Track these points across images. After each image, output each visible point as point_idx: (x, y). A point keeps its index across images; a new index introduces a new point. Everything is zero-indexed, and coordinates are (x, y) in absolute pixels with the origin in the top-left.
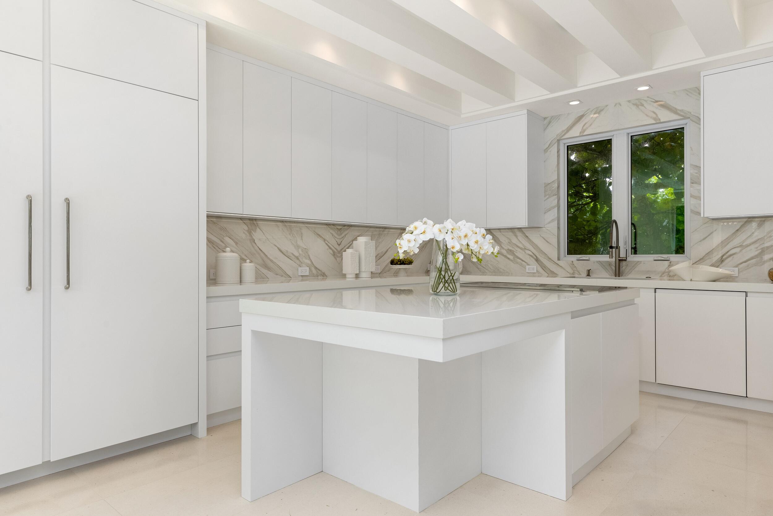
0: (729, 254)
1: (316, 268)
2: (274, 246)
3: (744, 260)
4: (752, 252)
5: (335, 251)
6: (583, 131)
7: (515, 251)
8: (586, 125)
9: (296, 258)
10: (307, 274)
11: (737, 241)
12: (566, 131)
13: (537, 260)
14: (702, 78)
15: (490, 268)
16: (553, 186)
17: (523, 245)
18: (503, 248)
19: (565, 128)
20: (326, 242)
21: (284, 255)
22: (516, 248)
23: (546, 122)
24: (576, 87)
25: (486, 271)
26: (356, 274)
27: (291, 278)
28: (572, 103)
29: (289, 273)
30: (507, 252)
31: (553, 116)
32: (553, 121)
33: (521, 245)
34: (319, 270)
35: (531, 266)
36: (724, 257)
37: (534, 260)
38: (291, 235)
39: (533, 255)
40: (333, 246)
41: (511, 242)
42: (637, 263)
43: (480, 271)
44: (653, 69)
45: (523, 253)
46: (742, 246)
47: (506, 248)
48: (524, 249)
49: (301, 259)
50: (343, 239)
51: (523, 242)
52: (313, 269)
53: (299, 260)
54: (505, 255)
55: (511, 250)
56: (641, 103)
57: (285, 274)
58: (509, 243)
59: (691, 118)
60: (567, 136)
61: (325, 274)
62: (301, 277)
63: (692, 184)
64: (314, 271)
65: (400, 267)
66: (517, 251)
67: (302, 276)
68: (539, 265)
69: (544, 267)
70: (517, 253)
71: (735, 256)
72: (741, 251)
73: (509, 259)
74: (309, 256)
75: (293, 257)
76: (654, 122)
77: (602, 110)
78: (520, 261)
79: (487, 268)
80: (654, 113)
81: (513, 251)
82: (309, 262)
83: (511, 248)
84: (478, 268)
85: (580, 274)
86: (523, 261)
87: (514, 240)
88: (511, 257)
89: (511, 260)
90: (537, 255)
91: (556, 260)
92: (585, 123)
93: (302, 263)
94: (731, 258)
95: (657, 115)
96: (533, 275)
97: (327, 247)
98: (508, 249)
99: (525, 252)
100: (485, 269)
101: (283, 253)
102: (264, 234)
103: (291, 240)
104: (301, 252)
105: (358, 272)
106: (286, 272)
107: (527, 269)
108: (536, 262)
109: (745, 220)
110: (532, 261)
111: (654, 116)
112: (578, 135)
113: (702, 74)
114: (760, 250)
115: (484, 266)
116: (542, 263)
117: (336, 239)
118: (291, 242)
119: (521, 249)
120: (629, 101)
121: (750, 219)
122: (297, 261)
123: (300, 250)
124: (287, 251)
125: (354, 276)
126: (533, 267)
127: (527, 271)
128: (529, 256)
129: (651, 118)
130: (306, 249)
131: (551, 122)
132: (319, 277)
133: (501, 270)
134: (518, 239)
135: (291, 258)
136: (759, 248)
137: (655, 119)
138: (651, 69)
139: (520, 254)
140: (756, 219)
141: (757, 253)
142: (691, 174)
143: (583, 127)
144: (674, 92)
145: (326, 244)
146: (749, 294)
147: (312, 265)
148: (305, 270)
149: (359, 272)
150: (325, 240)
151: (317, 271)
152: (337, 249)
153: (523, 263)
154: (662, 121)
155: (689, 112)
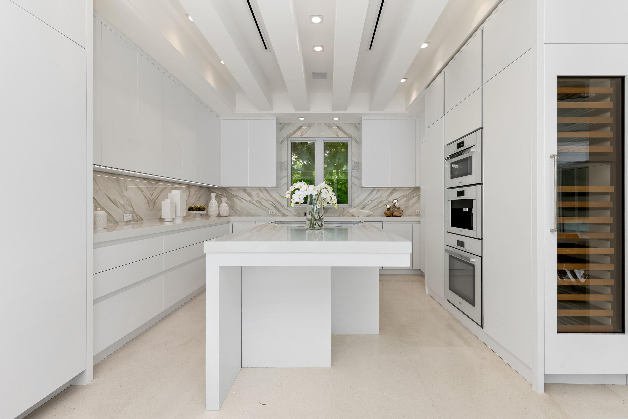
0: (367, 204)
1: (136, 214)
2: (105, 195)
3: (372, 207)
4: (375, 203)
5: (149, 200)
6: (302, 135)
7: (262, 201)
8: (303, 132)
9: (122, 206)
10: (131, 219)
11: (369, 199)
12: (292, 133)
13: (275, 207)
14: (363, 120)
15: (245, 212)
16: (285, 164)
17: (267, 198)
18: (254, 200)
19: (292, 131)
20: (143, 193)
21: (113, 203)
22: (262, 200)
23: (281, 126)
24: (309, 110)
25: (242, 214)
26: (173, 219)
27: (118, 223)
28: (300, 119)
29: (117, 219)
30: (256, 202)
31: (285, 124)
32: (285, 126)
33: (265, 198)
34: (138, 216)
35: (271, 211)
36: (365, 206)
37: (273, 207)
38: (119, 186)
39: (273, 204)
40: (148, 196)
41: (259, 196)
42: (328, 209)
43: (238, 214)
44: (347, 110)
45: (267, 203)
46: (372, 201)
47: (256, 200)
48: (267, 201)
49: (125, 207)
50: (154, 191)
51: (266, 196)
52: (134, 215)
53: (125, 208)
54: (255, 204)
55: (259, 201)
56: (331, 126)
57: (114, 220)
58: (258, 196)
59: (352, 138)
60: (293, 136)
61: (142, 219)
62: (125, 222)
63: (352, 170)
64: (135, 217)
65: (196, 213)
66: (263, 202)
67: (127, 221)
68: (276, 210)
69: (279, 211)
70: (263, 203)
71: (369, 205)
72: (371, 203)
73: (257, 206)
74: (131, 204)
75: (120, 205)
76: (337, 137)
77: (312, 126)
78: (265, 208)
79: (242, 212)
80: (336, 132)
81: (261, 202)
82: (131, 209)
83: (259, 200)
84: (236, 213)
85: (300, 215)
86: (267, 208)
87: (261, 195)
88: (259, 205)
89: (259, 207)
90: (275, 204)
91: (287, 207)
92: (302, 131)
93: (126, 210)
94: (368, 206)
95: (338, 133)
96: (273, 216)
97: (144, 197)
98: (257, 200)
99: (268, 203)
100: (241, 213)
101: (112, 201)
102: (97, 184)
103: (118, 190)
104: (126, 201)
105: (174, 217)
106: (114, 219)
107: (269, 212)
108: (274, 208)
109: (373, 189)
110: (272, 208)
111: (337, 134)
112: (299, 137)
113: (363, 118)
114: (378, 203)
115: (241, 211)
116: (278, 208)
117: (150, 190)
118: (119, 192)
119: (266, 200)
120: (325, 124)
121: (375, 188)
122: (123, 209)
123: (125, 199)
124: (115, 200)
125: (171, 220)
126: (274, 211)
127: (269, 214)
128: (270, 205)
129: (335, 134)
130: (129, 198)
131: (284, 127)
132: (139, 222)
133: (252, 213)
134: (264, 195)
135: (118, 206)
136: (378, 202)
137: (337, 135)
138: (346, 110)
139: (264, 203)
140: (377, 189)
141: (377, 204)
142: (352, 165)
143: (302, 133)
144: (345, 123)
145: (144, 195)
146: (383, 222)
147: (133, 212)
148: (128, 217)
149: (176, 216)
150: (142, 191)
151: (137, 217)
152: (150, 199)
153: (267, 209)
154: (340, 137)
155: (351, 135)
